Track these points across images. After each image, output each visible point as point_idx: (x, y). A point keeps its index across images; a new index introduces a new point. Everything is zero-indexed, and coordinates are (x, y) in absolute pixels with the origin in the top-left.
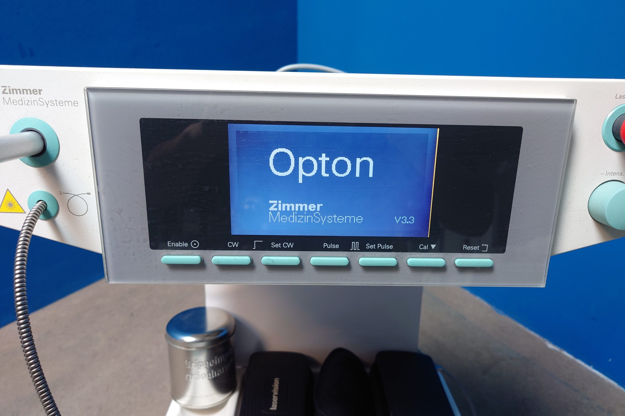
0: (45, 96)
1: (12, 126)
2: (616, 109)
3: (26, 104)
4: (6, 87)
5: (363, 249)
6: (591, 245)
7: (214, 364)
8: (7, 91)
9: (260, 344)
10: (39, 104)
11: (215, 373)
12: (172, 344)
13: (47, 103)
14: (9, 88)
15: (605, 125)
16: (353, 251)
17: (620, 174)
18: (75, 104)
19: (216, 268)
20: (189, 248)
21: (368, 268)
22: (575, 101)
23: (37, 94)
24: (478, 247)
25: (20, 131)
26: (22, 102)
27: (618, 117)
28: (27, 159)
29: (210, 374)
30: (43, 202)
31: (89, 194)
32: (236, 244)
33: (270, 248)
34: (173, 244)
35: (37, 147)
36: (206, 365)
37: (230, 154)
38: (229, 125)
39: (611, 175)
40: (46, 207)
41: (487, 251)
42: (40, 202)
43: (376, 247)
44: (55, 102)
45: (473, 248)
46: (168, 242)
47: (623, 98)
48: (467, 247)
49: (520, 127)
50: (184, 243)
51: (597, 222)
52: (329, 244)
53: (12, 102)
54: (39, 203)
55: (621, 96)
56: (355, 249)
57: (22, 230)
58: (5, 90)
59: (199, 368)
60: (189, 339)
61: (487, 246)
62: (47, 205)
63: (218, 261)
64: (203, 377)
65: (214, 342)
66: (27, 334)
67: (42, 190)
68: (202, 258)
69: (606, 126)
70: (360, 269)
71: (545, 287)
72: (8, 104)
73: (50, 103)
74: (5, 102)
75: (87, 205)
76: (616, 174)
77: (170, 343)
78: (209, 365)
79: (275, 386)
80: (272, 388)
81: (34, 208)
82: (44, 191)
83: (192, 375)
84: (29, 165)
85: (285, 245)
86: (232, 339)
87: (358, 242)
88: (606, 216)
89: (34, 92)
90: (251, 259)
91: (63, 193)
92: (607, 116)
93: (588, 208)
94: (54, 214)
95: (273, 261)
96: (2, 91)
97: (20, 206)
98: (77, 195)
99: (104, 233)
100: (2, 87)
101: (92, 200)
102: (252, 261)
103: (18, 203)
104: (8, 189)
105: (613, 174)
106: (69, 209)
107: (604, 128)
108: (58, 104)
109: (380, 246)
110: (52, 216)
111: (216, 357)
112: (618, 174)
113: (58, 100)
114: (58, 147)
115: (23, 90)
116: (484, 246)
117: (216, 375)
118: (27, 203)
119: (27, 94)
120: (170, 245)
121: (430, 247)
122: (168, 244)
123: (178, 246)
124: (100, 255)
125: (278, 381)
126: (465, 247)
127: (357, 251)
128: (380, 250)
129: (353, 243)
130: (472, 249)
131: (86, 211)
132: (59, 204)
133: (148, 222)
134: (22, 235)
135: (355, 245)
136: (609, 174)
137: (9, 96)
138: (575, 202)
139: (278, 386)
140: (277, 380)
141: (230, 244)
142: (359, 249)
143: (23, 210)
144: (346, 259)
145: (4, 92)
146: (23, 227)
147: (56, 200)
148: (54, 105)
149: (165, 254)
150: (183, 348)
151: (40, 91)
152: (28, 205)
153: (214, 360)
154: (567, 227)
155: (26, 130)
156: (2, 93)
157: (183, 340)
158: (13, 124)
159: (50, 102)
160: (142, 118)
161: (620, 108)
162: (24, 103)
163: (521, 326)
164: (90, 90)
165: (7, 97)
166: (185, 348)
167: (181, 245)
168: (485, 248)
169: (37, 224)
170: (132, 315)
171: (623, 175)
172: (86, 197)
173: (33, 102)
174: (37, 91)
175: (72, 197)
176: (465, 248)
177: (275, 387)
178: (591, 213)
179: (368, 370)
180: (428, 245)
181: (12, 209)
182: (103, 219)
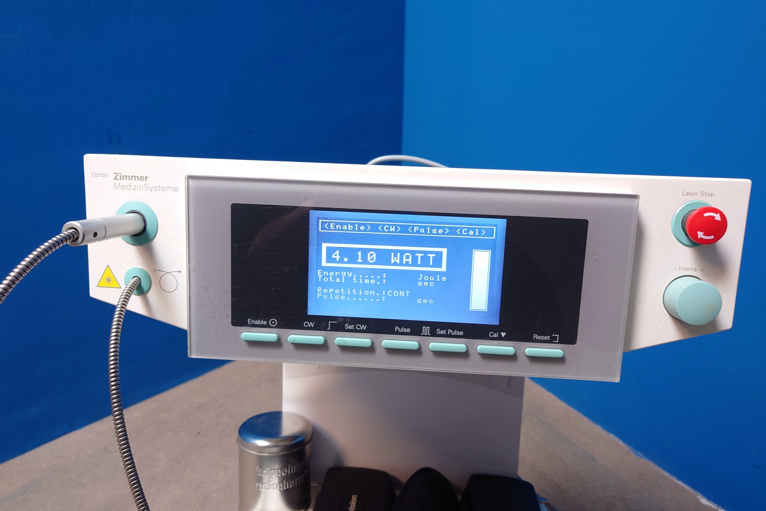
0: (150, 182)
1: (118, 208)
2: (683, 206)
3: (133, 189)
4: (118, 174)
5: (433, 334)
6: (670, 341)
7: (287, 473)
8: (118, 177)
9: (339, 458)
10: (144, 189)
11: (288, 484)
12: (243, 448)
13: (151, 188)
14: (120, 175)
15: (674, 220)
16: (424, 335)
17: (694, 270)
18: (176, 189)
19: (292, 347)
20: (267, 326)
21: (439, 354)
22: (638, 197)
23: (143, 180)
24: (549, 337)
25: (126, 212)
26: (130, 187)
27: (686, 213)
28: (128, 237)
29: (281, 485)
30: (137, 278)
31: (180, 272)
32: (312, 324)
33: (344, 330)
34: (253, 322)
35: (137, 227)
36: (278, 474)
37: (310, 238)
38: (311, 211)
39: (684, 270)
40: (140, 282)
41: (557, 341)
42: (136, 278)
43: (447, 332)
44: (158, 188)
45: (544, 338)
46: (249, 319)
47: (690, 195)
48: (537, 337)
49: (584, 220)
50: (263, 321)
51: (674, 318)
52: (400, 327)
53: (121, 187)
54: (134, 279)
55: (688, 193)
56: (426, 333)
57: (118, 305)
58: (117, 176)
59: (270, 477)
60: (262, 443)
61: (557, 336)
62: (141, 281)
63: (294, 340)
64: (274, 487)
65: (288, 448)
66: (117, 396)
67: (138, 267)
68: (279, 336)
69: (675, 222)
70: (431, 354)
71: (619, 382)
72: (117, 189)
73: (153, 189)
74: (115, 187)
75: (177, 282)
76: (690, 269)
77: (241, 447)
78: (281, 474)
79: (352, 503)
80: (349, 506)
81: (130, 282)
82: (140, 268)
83: (263, 484)
84: (129, 244)
85: (358, 327)
86: (308, 447)
87: (429, 327)
88: (677, 310)
89: (141, 178)
90: (325, 339)
91: (157, 270)
92: (675, 212)
93: (663, 303)
94: (147, 289)
95: (345, 341)
96: (114, 177)
97: (117, 281)
98: (169, 273)
99: (191, 308)
100: (115, 173)
101: (183, 278)
102: (326, 341)
103: (116, 279)
104: (108, 266)
105: (686, 269)
106: (160, 285)
107: (673, 223)
108: (160, 190)
109: (451, 332)
110: (144, 292)
111: (289, 466)
112: (692, 269)
113: (161, 186)
114: (157, 228)
115: (132, 176)
116: (555, 336)
117: (288, 487)
118: (124, 279)
119: (135, 180)
120: (250, 322)
121: (500, 335)
122: (249, 321)
123: (257, 323)
124: (185, 331)
125: (356, 498)
126: (535, 336)
127: (428, 336)
128: (450, 336)
129: (424, 328)
130: (542, 338)
131: (176, 287)
132: (152, 280)
133: (232, 299)
134: (118, 309)
135: (426, 330)
136: (682, 269)
137: (119, 181)
138: (649, 296)
139: (355, 503)
140: (354, 497)
141: (306, 324)
142: (430, 334)
143: (119, 285)
144: (416, 343)
145: (115, 179)
146: (119, 302)
147: (150, 276)
148: (156, 191)
149: (245, 330)
150: (255, 453)
151: (146, 177)
152: (125, 280)
153: (286, 469)
154: (643, 321)
155: (131, 212)
156: (113, 179)
157: (255, 443)
158: (120, 207)
159: (153, 187)
160: (233, 204)
161: (688, 205)
162: (131, 188)
163: (667, 474)
164: (190, 177)
165: (117, 182)
166: (257, 453)
167: (260, 322)
168: (555, 338)
169: (130, 299)
170: (199, 433)
171: (698, 271)
172: (177, 275)
173: (139, 187)
174: (143, 178)
175: (164, 275)
176: (535, 338)
177: (351, 505)
178: (666, 307)
179: (459, 497)
180: (498, 333)
181: (110, 284)
182: (191, 294)
